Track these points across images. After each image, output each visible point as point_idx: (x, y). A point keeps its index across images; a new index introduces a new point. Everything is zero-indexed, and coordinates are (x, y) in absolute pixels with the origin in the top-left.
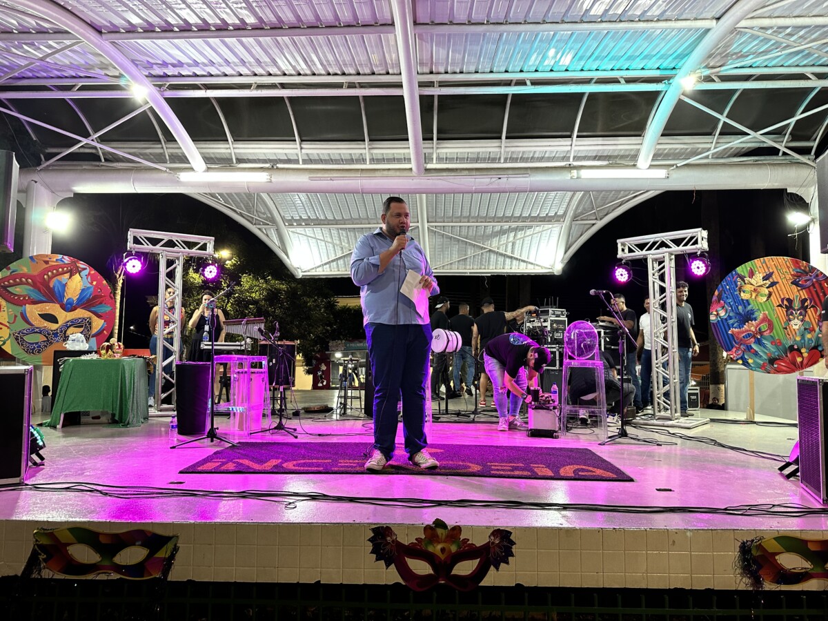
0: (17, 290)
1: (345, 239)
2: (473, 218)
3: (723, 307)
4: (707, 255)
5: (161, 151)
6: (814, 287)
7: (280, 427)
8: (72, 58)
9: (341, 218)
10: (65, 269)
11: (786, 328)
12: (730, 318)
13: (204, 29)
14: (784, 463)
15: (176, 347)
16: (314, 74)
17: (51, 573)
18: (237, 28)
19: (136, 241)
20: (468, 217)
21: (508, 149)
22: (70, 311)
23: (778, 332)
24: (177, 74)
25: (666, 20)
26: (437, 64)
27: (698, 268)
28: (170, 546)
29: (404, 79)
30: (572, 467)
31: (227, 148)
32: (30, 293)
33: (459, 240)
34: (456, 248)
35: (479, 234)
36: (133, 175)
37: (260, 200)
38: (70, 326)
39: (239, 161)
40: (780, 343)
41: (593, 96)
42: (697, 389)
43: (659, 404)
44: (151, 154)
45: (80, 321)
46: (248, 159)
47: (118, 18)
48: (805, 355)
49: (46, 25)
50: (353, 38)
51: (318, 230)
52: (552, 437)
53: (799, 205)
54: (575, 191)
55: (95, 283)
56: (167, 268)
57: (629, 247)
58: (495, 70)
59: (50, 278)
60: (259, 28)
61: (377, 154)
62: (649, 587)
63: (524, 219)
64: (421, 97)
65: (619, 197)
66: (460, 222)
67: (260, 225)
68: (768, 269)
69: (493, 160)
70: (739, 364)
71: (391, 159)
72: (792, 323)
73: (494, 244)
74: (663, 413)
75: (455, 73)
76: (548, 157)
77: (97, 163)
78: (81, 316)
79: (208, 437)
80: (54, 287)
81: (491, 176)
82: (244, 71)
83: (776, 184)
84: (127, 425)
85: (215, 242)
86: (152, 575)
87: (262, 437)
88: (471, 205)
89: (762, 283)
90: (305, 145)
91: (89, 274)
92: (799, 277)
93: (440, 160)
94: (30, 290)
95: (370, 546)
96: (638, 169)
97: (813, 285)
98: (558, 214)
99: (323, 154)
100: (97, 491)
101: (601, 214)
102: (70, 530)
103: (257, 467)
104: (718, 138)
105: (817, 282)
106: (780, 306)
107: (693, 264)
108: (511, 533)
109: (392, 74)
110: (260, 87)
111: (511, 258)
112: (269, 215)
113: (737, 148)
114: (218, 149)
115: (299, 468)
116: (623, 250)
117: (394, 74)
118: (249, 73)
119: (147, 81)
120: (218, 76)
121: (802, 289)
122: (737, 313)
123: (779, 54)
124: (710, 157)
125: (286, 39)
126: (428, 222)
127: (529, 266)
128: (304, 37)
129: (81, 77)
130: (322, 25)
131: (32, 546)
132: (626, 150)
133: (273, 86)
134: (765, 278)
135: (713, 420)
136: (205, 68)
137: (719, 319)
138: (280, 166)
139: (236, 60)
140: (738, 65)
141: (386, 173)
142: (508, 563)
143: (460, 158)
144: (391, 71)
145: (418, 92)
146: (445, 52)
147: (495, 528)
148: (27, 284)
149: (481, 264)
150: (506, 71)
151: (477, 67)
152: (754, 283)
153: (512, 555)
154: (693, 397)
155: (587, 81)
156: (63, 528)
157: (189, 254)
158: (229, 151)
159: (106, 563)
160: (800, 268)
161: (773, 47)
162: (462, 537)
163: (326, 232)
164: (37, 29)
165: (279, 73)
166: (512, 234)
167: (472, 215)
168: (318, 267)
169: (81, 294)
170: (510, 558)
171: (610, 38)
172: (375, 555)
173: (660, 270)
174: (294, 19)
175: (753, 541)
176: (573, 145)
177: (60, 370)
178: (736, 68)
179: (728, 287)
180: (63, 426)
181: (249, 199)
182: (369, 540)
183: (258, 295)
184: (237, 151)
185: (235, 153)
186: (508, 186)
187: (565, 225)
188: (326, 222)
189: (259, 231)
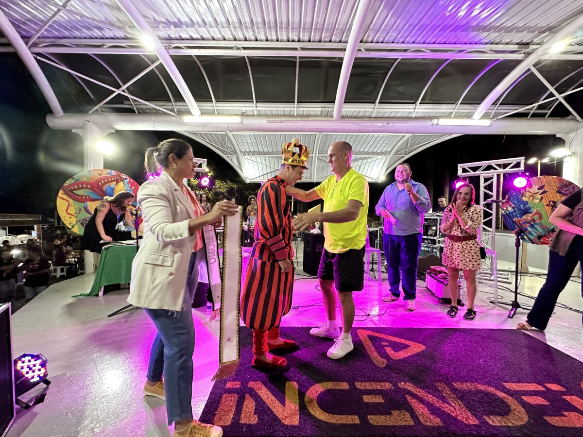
0: (80, 192)
1: (273, 164)
3: (511, 205)
5: (172, 107)
9: (271, 151)
12: (515, 212)
27: (520, 183)
31: (212, 106)
32: (89, 194)
36: (153, 118)
37: (229, 140)
40: (546, 227)
51: (258, 158)
55: (133, 188)
57: (463, 169)
59: (103, 185)
61: (300, 111)
63: (369, 153)
64: (356, 59)
67: (228, 154)
68: (542, 183)
77: (133, 114)
80: (106, 190)
81: (383, 122)
82: (228, 35)
85: (207, 162)
89: (537, 191)
90: (259, 105)
91: (129, 182)
94: (89, 192)
96: (473, 119)
98: (387, 151)
99: (268, 110)
101: (409, 151)
107: (515, 180)
112: (233, 149)
114: (207, 106)
118: (231, 37)
120: (208, 40)
121: (563, 196)
122: (519, 209)
126: (318, 154)
129: (107, 38)
134: (539, 189)
137: (508, 212)
139: (223, 21)
145: (354, 55)
146: (386, 14)
148: (87, 188)
152: (532, 192)
158: (213, 108)
160: (563, 183)
163: (263, 158)
165: (253, 39)
176: (416, 109)
180: (105, 293)
183: (223, 190)
184: (218, 108)
185: (217, 110)
186: (392, 129)
187: (389, 157)
188: (264, 153)
189: (227, 158)
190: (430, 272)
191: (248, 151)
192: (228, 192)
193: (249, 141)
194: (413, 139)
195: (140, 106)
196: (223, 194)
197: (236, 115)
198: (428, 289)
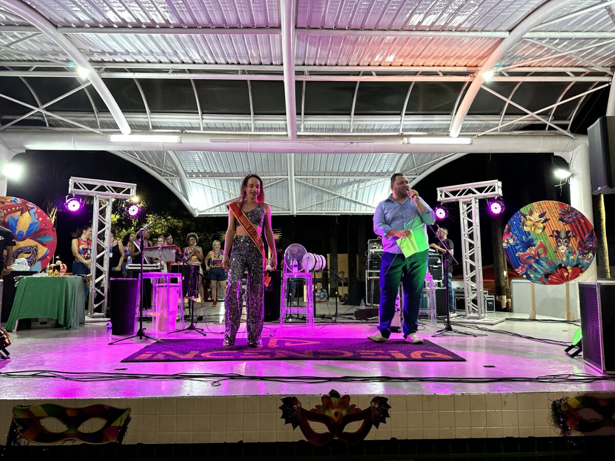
1: (233, 189)
2: (328, 172)
3: (512, 237)
4: (502, 199)
5: (94, 119)
6: (575, 223)
7: (192, 328)
8: (31, 46)
9: (230, 172)
10: (18, 208)
11: (556, 252)
12: (517, 245)
13: (137, 26)
14: (567, 347)
15: (105, 268)
16: (217, 63)
17: (27, 442)
18: (162, 26)
19: (76, 186)
20: (325, 172)
21: (356, 123)
22: (21, 241)
23: (551, 255)
24: (111, 60)
25: (475, 31)
26: (309, 58)
27: (496, 208)
28: (124, 416)
29: (285, 68)
30: (418, 352)
31: (145, 118)
33: (317, 189)
34: (315, 195)
35: (332, 184)
36: (73, 137)
37: (168, 158)
38: (21, 252)
39: (154, 127)
40: (552, 262)
41: (417, 84)
42: (493, 297)
43: (469, 307)
44: (85, 121)
45: (28, 248)
46: (161, 126)
47: (72, 16)
48: (570, 271)
49: (13, 19)
50: (248, 37)
51: (211, 181)
52: (397, 332)
53: (562, 164)
54: (403, 153)
55: (40, 219)
56: (100, 207)
57: (445, 193)
58: (350, 64)
60: (179, 28)
61: (258, 124)
62: (489, 437)
63: (365, 174)
64: (297, 82)
65: (433, 159)
66: (319, 175)
67: (167, 176)
68: (542, 209)
69: (345, 131)
70: (523, 278)
71: (269, 128)
72: (560, 248)
73: (343, 192)
74: (472, 315)
75: (321, 65)
76: (384, 129)
77: (43, 128)
78: (30, 245)
79: (138, 335)
80: (9, 221)
81: (345, 141)
82: (163, 59)
83: (546, 150)
84: (69, 328)
85: (137, 187)
86: (109, 440)
87: (178, 336)
88: (327, 163)
89: (538, 219)
90: (205, 117)
91: (36, 212)
92: (564, 215)
93: (306, 129)
95: (280, 413)
96: (451, 137)
97: (574, 221)
98: (389, 170)
99: (218, 123)
100: (59, 376)
101: (419, 171)
102: (42, 406)
103: (182, 357)
104: (504, 117)
105: (576, 218)
106: (551, 236)
107: (492, 206)
108: (387, 399)
109: (275, 65)
110: (175, 71)
111: (355, 202)
112: (175, 169)
113: (517, 124)
114: (139, 118)
115: (215, 357)
116: (441, 196)
117: (276, 65)
118: (167, 61)
119: (89, 65)
120: (143, 62)
121: (566, 224)
122: (521, 241)
123: (550, 57)
124: (499, 130)
125: (198, 36)
126: (295, 175)
127: (368, 208)
128: (212, 35)
129: (36, 61)
130: (226, 26)
131: (11, 420)
132: (440, 124)
133: (183, 71)
134: (541, 216)
135: (507, 319)
136: (135, 56)
137: (509, 246)
138: (187, 131)
139: (159, 51)
140: (521, 65)
141: (268, 137)
142: (385, 422)
143: (320, 128)
144: (274, 63)
145: (295, 78)
146: (316, 49)
147: (375, 396)
149: (334, 207)
150: (358, 65)
151: (338, 62)
152: (533, 220)
153: (388, 416)
154: (490, 303)
155: (415, 74)
156: (37, 405)
157: (116, 196)
158: (147, 120)
159: (72, 432)
160: (565, 210)
161: (546, 53)
162: (350, 404)
163: (218, 182)
164: (6, 22)
165: (190, 62)
166: (356, 185)
167: (328, 170)
168: (211, 208)
169: (29, 227)
170: (387, 419)
171: (434, 43)
172: (285, 420)
173: (468, 210)
174: (207, 21)
175: (561, 400)
176: (402, 121)
177: (15, 286)
178: (520, 67)
179: (515, 223)
180: (18, 330)
181: (160, 157)
182: (280, 408)
184: (153, 119)
185: (151, 121)
186: (357, 149)
188: (218, 175)
189: (166, 181)
191: (196, 171)
193: (196, 158)
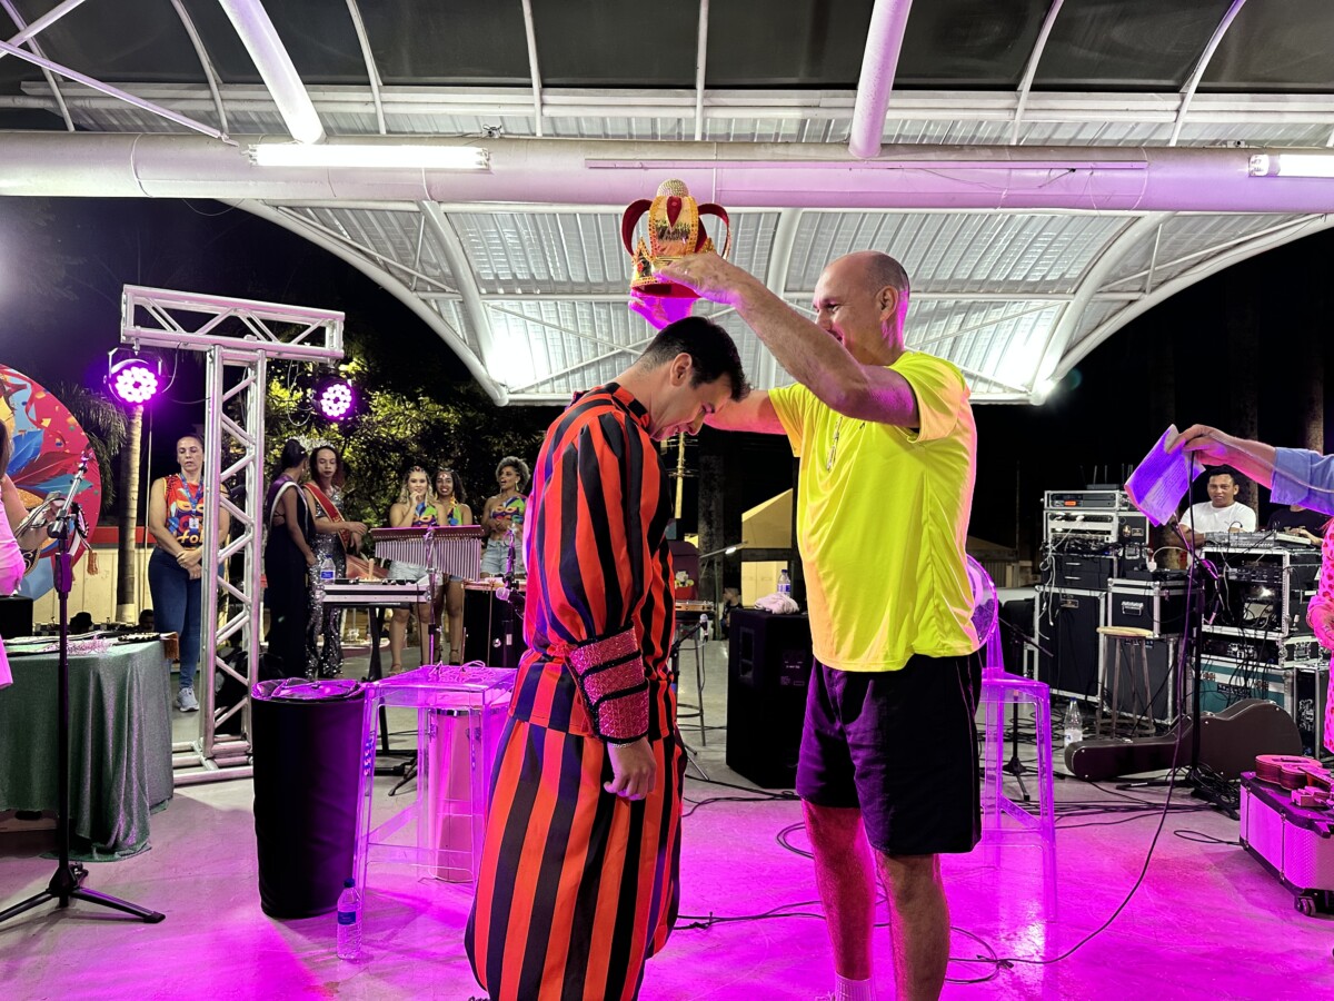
5: (209, 107)
15: (251, 591)
19: (144, 319)
21: (1032, 117)
36: (135, 148)
56: (224, 393)
63: (992, 287)
67: (426, 291)
71: (746, 136)
77: (57, 133)
81: (1051, 165)
91: (32, 399)
101: (1155, 281)
112: (447, 270)
157: (280, 353)
176: (1184, 111)
183: (403, 432)
184: (390, 109)
185: (384, 114)
186: (1090, 191)
187: (1076, 302)
189: (422, 304)
190: (1255, 779)
191: (505, 276)
192: (422, 438)
193: (510, 238)
194: (1173, 231)
195: (86, 104)
196: (400, 446)
197: (463, 136)
198: (1250, 850)
